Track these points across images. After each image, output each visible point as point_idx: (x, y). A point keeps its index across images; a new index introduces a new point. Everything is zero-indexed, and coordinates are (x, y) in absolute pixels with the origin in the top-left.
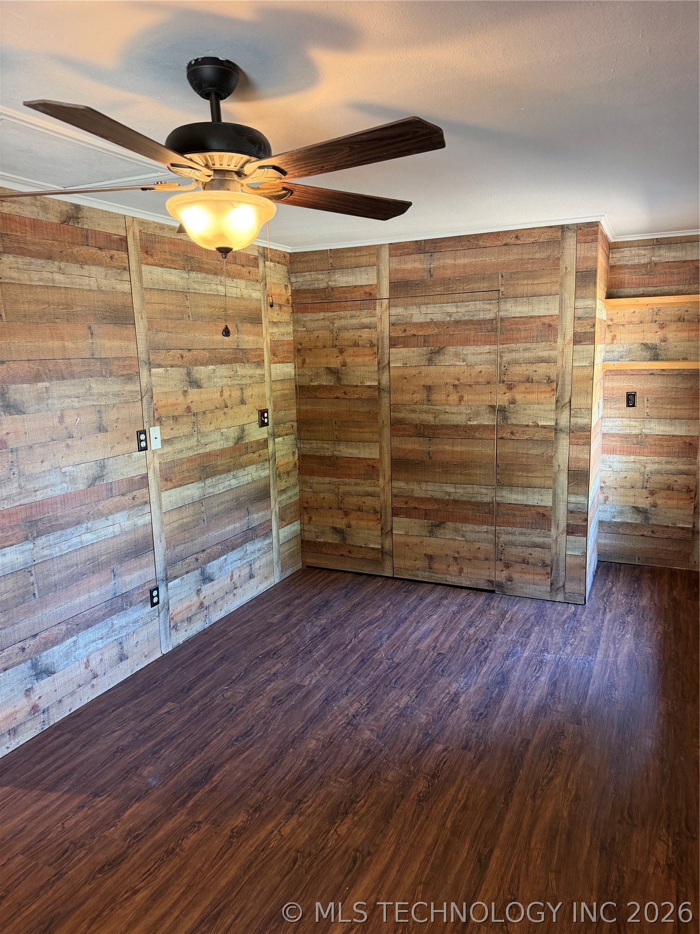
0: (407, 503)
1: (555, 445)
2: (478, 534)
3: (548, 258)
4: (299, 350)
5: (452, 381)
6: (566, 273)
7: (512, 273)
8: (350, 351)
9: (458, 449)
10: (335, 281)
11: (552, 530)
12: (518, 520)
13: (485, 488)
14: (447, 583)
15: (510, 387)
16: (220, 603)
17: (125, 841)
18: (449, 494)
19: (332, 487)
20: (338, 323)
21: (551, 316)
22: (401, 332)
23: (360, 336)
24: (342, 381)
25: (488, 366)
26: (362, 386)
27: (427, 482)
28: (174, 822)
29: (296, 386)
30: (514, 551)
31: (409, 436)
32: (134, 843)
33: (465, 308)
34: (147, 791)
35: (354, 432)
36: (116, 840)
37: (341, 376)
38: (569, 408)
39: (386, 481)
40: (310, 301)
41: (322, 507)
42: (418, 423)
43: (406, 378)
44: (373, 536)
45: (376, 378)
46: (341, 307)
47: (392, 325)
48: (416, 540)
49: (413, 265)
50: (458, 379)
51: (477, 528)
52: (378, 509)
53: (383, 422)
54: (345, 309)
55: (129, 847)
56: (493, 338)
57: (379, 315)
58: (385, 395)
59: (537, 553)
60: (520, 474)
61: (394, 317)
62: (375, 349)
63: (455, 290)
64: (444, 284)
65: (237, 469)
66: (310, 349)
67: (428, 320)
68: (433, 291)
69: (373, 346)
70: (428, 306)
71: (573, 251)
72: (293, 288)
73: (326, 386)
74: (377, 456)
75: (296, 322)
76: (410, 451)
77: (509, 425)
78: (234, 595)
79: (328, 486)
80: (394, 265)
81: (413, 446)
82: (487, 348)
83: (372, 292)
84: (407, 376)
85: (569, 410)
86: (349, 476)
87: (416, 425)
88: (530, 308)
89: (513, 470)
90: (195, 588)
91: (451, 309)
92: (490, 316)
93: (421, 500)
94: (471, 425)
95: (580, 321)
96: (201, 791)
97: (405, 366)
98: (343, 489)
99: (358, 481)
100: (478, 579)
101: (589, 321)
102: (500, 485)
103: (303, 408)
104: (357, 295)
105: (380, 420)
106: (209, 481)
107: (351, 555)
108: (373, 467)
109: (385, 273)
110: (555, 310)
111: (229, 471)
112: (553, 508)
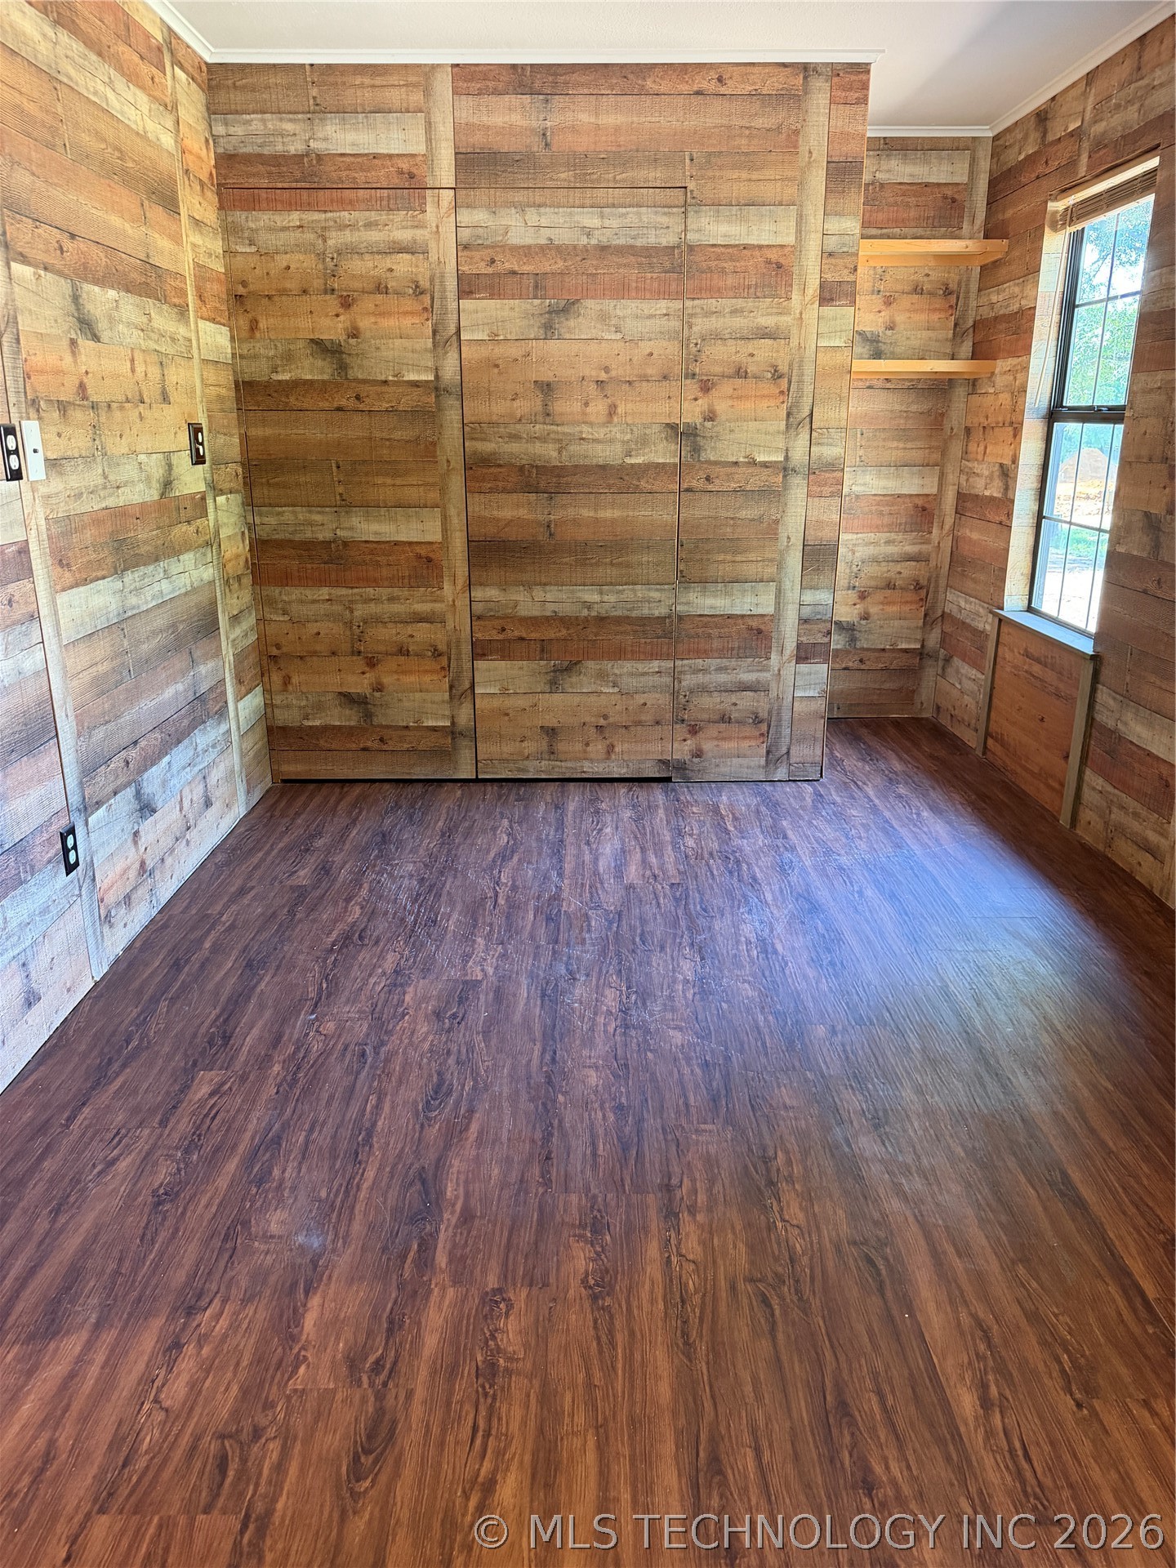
0: (503, 630)
1: (782, 499)
2: (642, 679)
3: (778, 129)
4: (239, 298)
5: (594, 373)
6: (809, 163)
7: (710, 154)
8: (368, 303)
9: (608, 514)
10: (326, 139)
11: (773, 656)
12: (716, 644)
13: (657, 590)
14: (585, 776)
15: (706, 387)
16: (169, 861)
17: (359, 1386)
18: (589, 606)
19: (337, 608)
20: (335, 239)
21: (782, 246)
22: (483, 264)
23: (391, 270)
24: (350, 372)
25: (665, 344)
26: (398, 383)
27: (545, 584)
28: (440, 1309)
29: (237, 383)
30: (706, 702)
31: (505, 491)
32: (385, 1384)
33: (619, 220)
34: (315, 1266)
35: (384, 485)
36: (334, 1391)
37: (348, 360)
38: (808, 427)
39: (459, 587)
40: (264, 183)
41: (314, 654)
42: (524, 462)
43: (497, 366)
44: (433, 702)
45: (430, 364)
46: (341, 201)
47: (464, 247)
48: (521, 702)
49: (507, 119)
50: (607, 370)
51: (641, 667)
52: (442, 647)
53: (448, 461)
54: (351, 205)
55: (380, 1397)
56: (674, 286)
57: (434, 225)
58: (452, 402)
59: (746, 701)
60: (721, 557)
61: (468, 230)
62: (427, 299)
63: (598, 180)
64: (575, 165)
65: (169, 557)
66: (269, 297)
67: (543, 241)
68: (551, 179)
69: (421, 293)
70: (542, 210)
71: (824, 119)
72: (220, 150)
73: (311, 382)
74: (438, 537)
75: (229, 231)
76: (509, 523)
77: (702, 463)
78: (188, 842)
79: (327, 606)
80: (464, 115)
81: (515, 513)
82: (662, 306)
83: (414, 170)
84: (500, 362)
85: (808, 432)
86: (375, 582)
87: (521, 468)
88: (744, 229)
89: (708, 552)
90: (129, 828)
91: (590, 219)
92: (668, 239)
93: (534, 622)
94: (632, 465)
95: (833, 261)
96: (443, 1227)
97: (494, 339)
98: (360, 611)
99: (396, 592)
100: (641, 762)
101: (848, 261)
102: (684, 580)
103: (257, 432)
104: (381, 176)
105: (442, 459)
106: (129, 577)
107: (385, 747)
108: (429, 560)
109: (445, 131)
110: (788, 234)
111: (157, 560)
112: (775, 618)
